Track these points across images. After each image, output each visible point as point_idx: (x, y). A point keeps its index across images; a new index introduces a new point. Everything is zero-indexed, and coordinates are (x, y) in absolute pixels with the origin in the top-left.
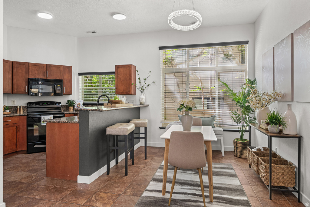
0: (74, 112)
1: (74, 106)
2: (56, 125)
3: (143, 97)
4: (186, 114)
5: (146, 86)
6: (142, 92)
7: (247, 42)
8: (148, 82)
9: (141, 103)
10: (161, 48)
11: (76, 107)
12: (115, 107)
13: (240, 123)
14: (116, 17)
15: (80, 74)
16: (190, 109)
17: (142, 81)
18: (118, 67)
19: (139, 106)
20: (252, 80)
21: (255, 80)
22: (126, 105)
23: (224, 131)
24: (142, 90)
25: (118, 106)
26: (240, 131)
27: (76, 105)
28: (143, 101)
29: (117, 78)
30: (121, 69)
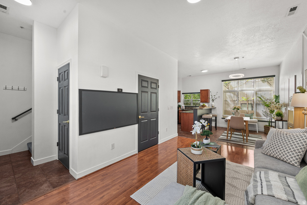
0: (181, 110)
1: (181, 107)
2: (185, 114)
3: (213, 103)
4: (236, 111)
5: (215, 99)
6: (213, 101)
7: (274, 76)
8: (216, 97)
9: (212, 107)
10: (223, 81)
11: (182, 108)
12: (204, 108)
13: (268, 117)
14: (203, 71)
15: (183, 94)
16: (238, 109)
17: (213, 97)
18: (201, 90)
19: (211, 108)
20: (277, 96)
21: (279, 96)
22: (208, 107)
23: (258, 121)
24: (213, 100)
25: (205, 108)
26: (268, 122)
27: (182, 107)
28: (214, 105)
29: (201, 95)
30: (203, 92)
